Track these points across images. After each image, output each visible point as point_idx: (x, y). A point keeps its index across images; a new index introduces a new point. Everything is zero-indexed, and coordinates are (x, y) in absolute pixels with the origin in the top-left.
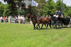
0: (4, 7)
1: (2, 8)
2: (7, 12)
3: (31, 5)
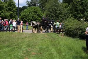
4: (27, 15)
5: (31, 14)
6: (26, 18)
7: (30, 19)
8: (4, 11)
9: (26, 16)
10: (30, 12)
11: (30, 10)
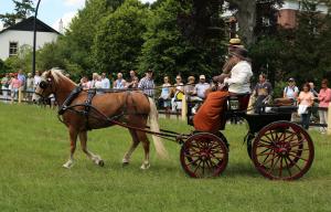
0: (144, 21)
1: (133, 26)
2: (160, 49)
3: (314, 7)
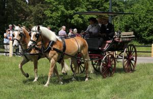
4: (140, 19)
5: (150, 17)
6: (138, 27)
7: (147, 28)
8: (80, 10)
9: (136, 21)
10: (148, 11)
11: (148, 5)
